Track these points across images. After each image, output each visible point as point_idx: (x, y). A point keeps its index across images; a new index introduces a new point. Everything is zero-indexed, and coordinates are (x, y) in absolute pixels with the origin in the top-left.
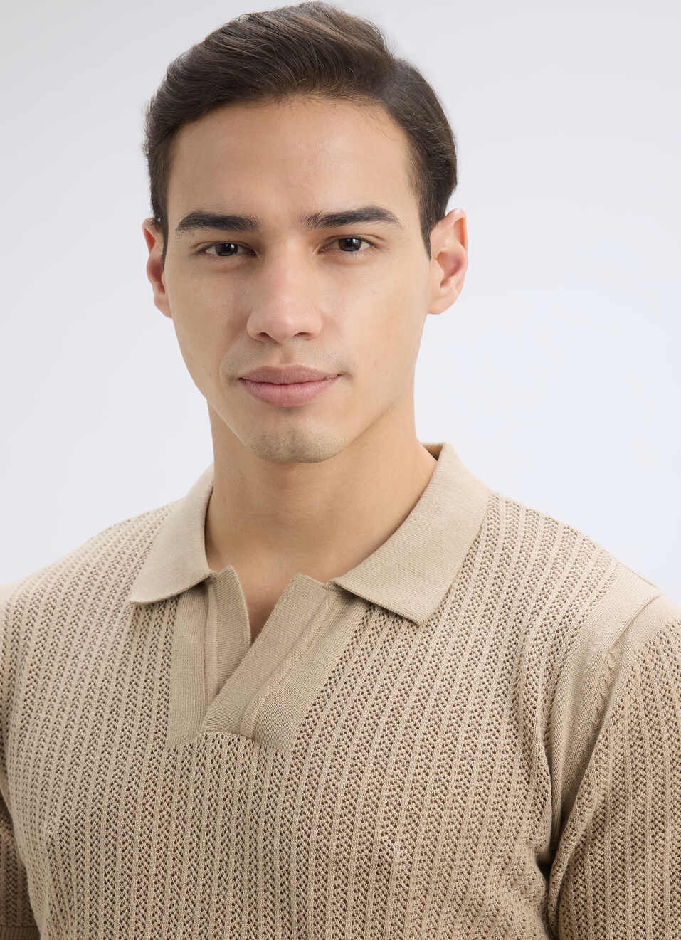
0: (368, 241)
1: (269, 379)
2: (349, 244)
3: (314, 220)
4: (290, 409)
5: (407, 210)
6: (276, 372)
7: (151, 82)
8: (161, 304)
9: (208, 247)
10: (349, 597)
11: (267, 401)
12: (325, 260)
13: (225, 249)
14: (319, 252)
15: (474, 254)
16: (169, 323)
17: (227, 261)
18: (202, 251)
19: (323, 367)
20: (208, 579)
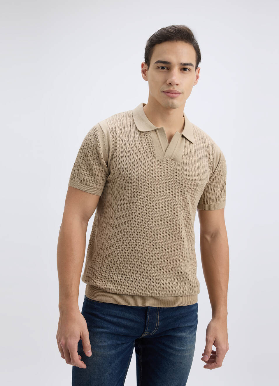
0: (188, 69)
1: (170, 92)
4: (172, 98)
5: (194, 64)
6: (171, 91)
9: (160, 67)
11: (168, 96)
12: (181, 72)
13: (163, 68)
14: (180, 70)
17: (163, 70)
18: (158, 68)
19: (180, 91)
20: (157, 129)
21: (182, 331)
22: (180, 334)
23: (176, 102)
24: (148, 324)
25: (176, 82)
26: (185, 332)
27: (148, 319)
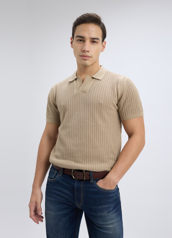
0: (96, 42)
2: (94, 42)
3: (91, 38)
6: (85, 55)
7: (74, 20)
8: (72, 47)
11: (83, 58)
14: (91, 42)
16: (73, 49)
17: (81, 42)
18: (78, 40)
25: (87, 49)
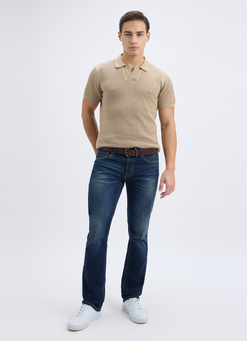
0: (142, 34)
2: (140, 35)
3: (137, 32)
4: (134, 50)
5: (145, 31)
6: (133, 47)
8: (121, 40)
10: (141, 68)
11: (132, 50)
12: (138, 36)
13: (128, 35)
15: (151, 36)
16: (121, 42)
17: (128, 36)
18: (126, 35)
19: (137, 46)
20: (125, 65)
21: (146, 177)
22: (145, 179)
23: (136, 52)
24: (127, 170)
25: (135, 42)
26: (148, 178)
27: (127, 168)
